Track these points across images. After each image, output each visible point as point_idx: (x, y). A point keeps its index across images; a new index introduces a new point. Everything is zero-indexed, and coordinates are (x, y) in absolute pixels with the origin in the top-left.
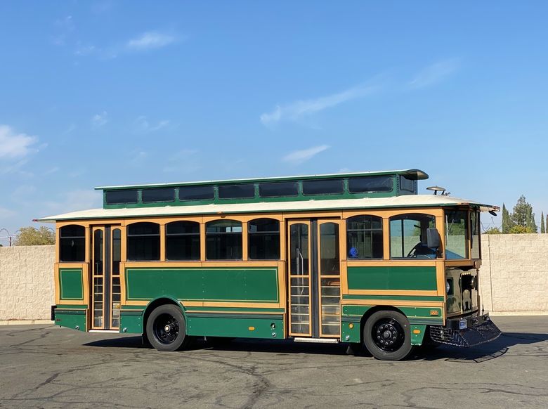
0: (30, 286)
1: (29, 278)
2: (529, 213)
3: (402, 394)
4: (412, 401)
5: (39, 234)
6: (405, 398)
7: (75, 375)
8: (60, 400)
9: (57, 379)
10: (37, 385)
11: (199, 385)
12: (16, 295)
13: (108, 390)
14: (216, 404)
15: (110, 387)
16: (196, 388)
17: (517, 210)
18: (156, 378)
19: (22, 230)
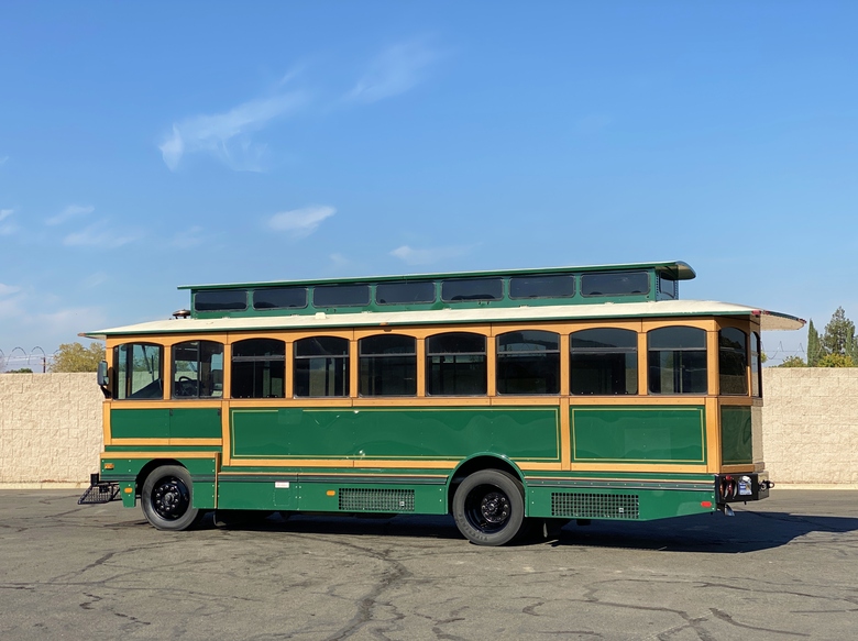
0: (74, 432)
1: (73, 420)
2: (849, 335)
3: (585, 586)
4: (595, 595)
5: (89, 353)
6: (587, 591)
7: (136, 555)
8: (115, 585)
9: (111, 559)
10: (84, 567)
11: (307, 571)
12: (54, 446)
13: (182, 574)
14: (327, 593)
15: (184, 571)
16: (303, 574)
17: (830, 330)
18: (249, 561)
19: (63, 347)
